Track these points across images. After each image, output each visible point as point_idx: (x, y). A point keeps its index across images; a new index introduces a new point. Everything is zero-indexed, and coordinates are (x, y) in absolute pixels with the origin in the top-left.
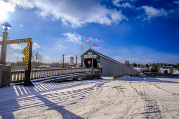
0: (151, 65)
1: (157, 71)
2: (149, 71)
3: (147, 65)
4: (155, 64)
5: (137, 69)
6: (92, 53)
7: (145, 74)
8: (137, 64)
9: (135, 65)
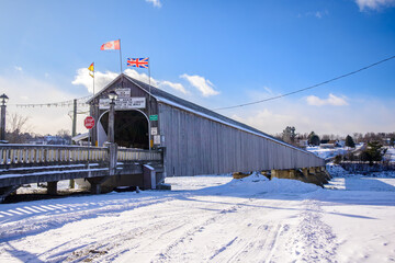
0: (361, 140)
1: (378, 157)
2: (356, 158)
3: (349, 138)
4: (373, 136)
5: (321, 150)
6: (128, 92)
7: (344, 166)
8: (321, 135)
9: (314, 140)
